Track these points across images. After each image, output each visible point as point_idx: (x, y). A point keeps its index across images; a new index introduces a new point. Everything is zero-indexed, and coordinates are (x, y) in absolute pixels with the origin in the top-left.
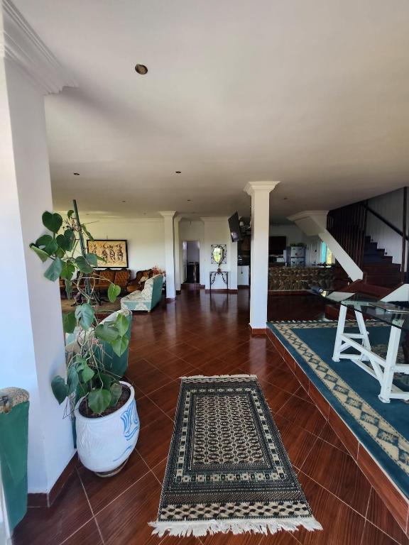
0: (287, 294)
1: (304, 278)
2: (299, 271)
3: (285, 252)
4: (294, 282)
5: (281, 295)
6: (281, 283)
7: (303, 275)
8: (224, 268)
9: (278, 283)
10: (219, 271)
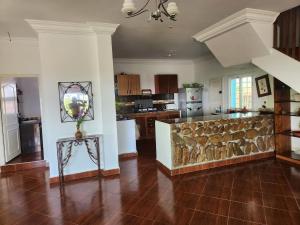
0: (210, 169)
1: (235, 136)
2: (225, 125)
3: (176, 95)
4: (220, 145)
5: (200, 172)
6: (200, 149)
7: (232, 132)
8: (89, 128)
9: (194, 149)
10: (80, 138)
